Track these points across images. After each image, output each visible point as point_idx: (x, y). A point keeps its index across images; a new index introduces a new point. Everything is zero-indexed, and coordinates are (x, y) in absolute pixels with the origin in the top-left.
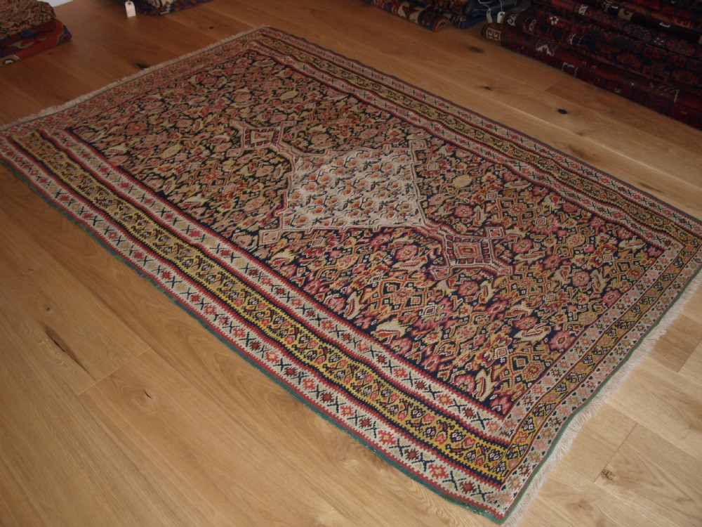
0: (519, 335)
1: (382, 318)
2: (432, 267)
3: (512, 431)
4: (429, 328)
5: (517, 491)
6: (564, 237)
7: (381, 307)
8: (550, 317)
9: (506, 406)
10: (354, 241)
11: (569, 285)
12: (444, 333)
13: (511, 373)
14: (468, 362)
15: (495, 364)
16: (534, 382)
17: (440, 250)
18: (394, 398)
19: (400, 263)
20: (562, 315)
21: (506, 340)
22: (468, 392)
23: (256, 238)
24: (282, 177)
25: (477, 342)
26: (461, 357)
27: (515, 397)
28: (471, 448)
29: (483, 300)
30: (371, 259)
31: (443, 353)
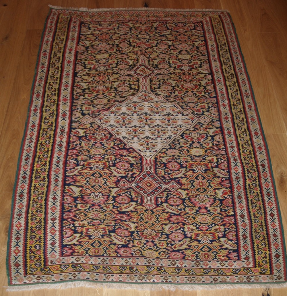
0: (112, 234)
1: (78, 184)
2: (124, 179)
3: (54, 263)
4: (87, 202)
5: (28, 282)
6: (201, 213)
7: (83, 179)
8: (136, 240)
9: (68, 254)
10: (112, 144)
11: (166, 234)
12: (88, 209)
13: (88, 245)
14: (80, 227)
15: (87, 236)
16: (90, 255)
17: (136, 175)
18: (40, 215)
19: (115, 168)
20: (142, 243)
21: (106, 232)
22: (63, 237)
23: (82, 117)
24: (126, 96)
25: (94, 222)
26: (81, 222)
27: (76, 254)
28: (36, 255)
29: (121, 209)
30: (106, 158)
31: (77, 216)
